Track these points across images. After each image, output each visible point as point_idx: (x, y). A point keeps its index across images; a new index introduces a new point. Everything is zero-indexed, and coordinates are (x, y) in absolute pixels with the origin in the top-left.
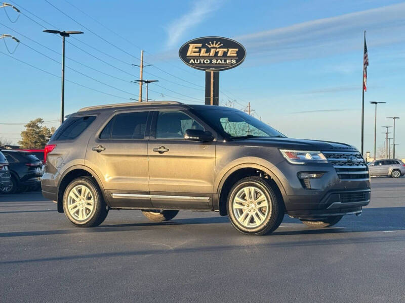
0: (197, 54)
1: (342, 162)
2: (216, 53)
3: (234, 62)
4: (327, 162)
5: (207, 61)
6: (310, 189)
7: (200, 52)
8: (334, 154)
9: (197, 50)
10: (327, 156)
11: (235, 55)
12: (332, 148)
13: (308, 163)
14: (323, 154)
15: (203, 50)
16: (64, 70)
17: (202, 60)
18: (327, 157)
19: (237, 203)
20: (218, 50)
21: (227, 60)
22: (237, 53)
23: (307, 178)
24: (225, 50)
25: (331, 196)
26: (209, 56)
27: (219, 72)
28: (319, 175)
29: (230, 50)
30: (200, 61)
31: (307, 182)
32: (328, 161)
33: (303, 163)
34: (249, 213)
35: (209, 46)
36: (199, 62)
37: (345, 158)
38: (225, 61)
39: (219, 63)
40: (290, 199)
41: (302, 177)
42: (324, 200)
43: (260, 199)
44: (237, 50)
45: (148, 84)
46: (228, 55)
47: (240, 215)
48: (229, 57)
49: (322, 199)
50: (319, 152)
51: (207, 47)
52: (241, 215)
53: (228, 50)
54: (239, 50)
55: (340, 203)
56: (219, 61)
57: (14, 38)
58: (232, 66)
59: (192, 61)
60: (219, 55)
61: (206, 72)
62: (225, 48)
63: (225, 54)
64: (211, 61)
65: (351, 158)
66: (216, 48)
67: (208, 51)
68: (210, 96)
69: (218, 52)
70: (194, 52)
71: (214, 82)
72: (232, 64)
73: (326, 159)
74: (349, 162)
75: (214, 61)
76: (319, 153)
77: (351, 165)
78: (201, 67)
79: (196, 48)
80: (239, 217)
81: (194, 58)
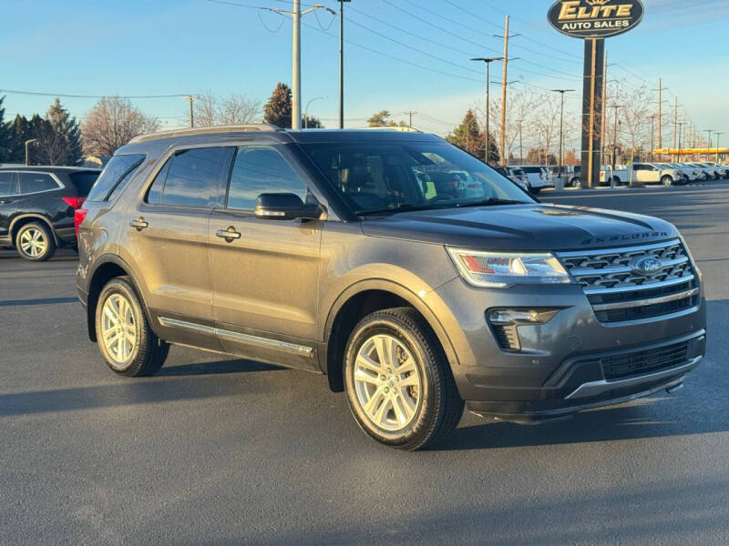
0: (573, 16)
1: (616, 277)
2: (601, 13)
3: (626, 23)
4: (568, 281)
5: (587, 25)
6: (519, 351)
7: (577, 12)
8: (592, 257)
9: (574, 10)
10: (569, 265)
11: (628, 14)
12: (588, 242)
13: (517, 286)
14: (560, 259)
15: (582, 10)
16: (342, 52)
17: (580, 24)
18: (568, 268)
19: (362, 368)
20: (603, 8)
21: (616, 22)
22: (631, 10)
23: (511, 324)
24: (614, 7)
25: (575, 367)
26: (590, 18)
27: (603, 41)
28: (544, 315)
29: (621, 7)
30: (578, 26)
31: (511, 333)
32: (571, 276)
33: (501, 285)
34: (385, 394)
35: (591, 4)
36: (575, 27)
37: (626, 263)
38: (613, 23)
39: (605, 27)
40: (467, 376)
41: (500, 319)
42: (554, 379)
43: (405, 367)
44: (630, 6)
45: (490, 63)
46: (618, 14)
47: (368, 396)
48: (619, 17)
49: (549, 378)
50: (549, 254)
51: (586, 5)
52: (371, 397)
53: (618, 8)
54: (633, 7)
55: (604, 382)
56: (605, 24)
57: (328, 9)
58: (623, 30)
59: (566, 26)
60: (605, 14)
61: (586, 41)
62: (613, 4)
63: (613, 13)
64: (593, 25)
65: (642, 265)
66: (601, 5)
67: (589, 10)
68: (590, 74)
69: (603, 11)
70: (570, 13)
71: (597, 55)
72: (623, 27)
73: (565, 273)
74: (634, 273)
75: (597, 25)
76: (547, 258)
77: (640, 283)
78: (578, 33)
79: (572, 7)
80: (366, 401)
81: (568, 21)
